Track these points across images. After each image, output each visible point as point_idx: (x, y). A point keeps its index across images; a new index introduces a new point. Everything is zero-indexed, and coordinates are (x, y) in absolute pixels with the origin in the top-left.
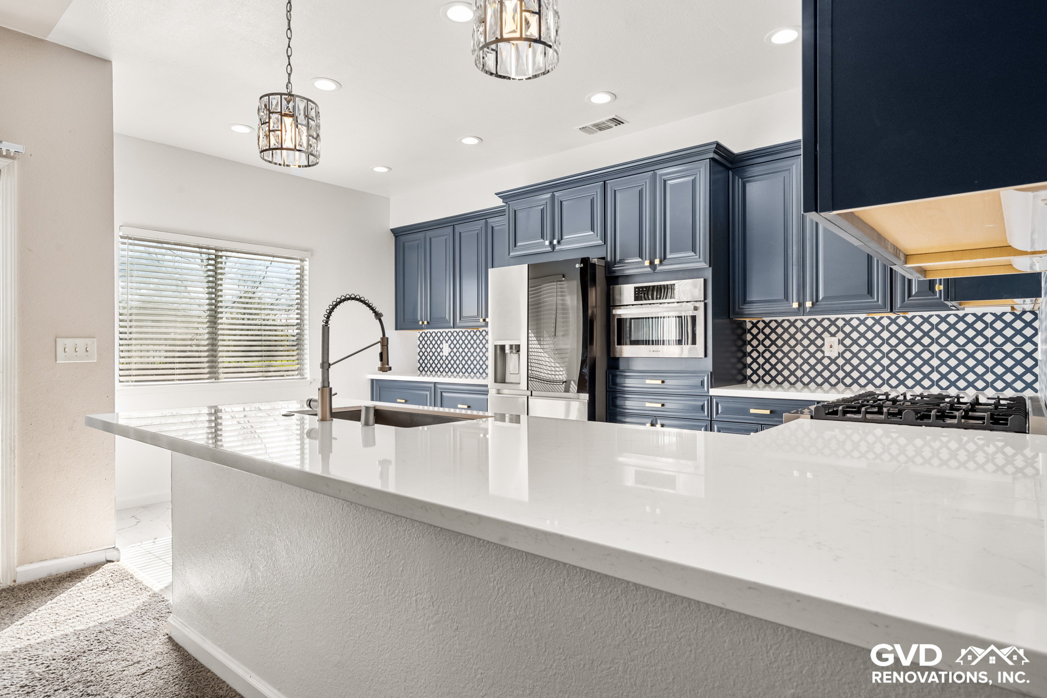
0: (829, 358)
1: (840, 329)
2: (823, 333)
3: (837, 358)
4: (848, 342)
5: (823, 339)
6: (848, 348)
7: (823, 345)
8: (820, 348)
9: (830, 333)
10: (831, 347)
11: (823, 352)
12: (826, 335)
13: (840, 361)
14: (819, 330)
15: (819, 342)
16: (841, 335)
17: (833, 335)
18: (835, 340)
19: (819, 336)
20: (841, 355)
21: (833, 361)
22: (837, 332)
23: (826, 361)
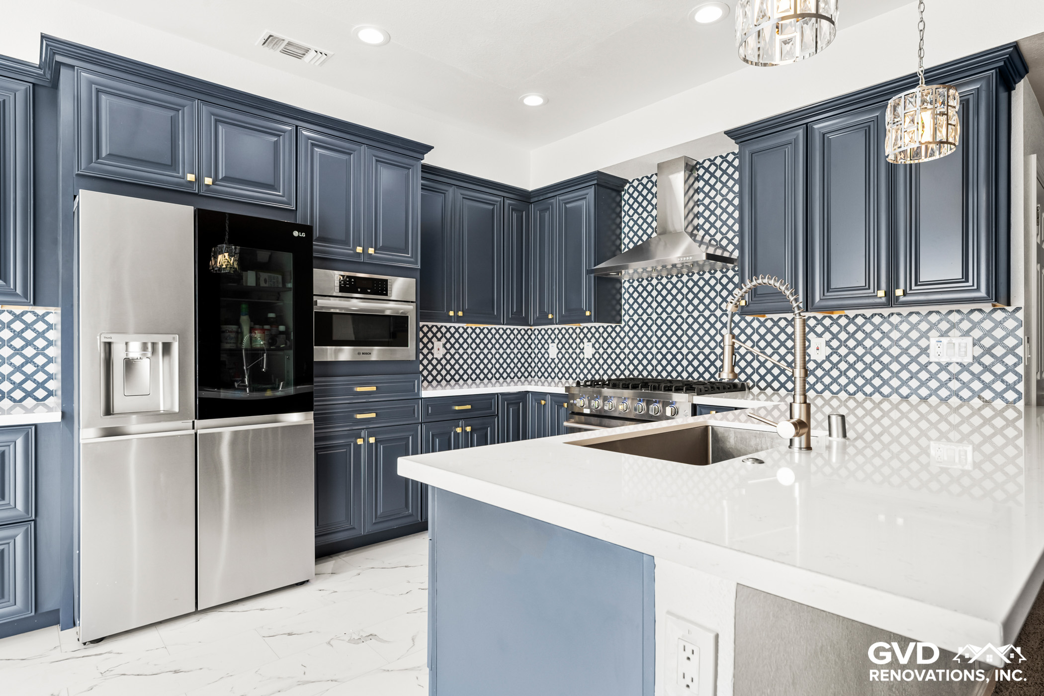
0: (436, 359)
1: (444, 335)
2: (432, 338)
3: (442, 359)
4: (448, 346)
5: (433, 343)
6: (448, 351)
7: (433, 348)
8: (430, 351)
9: (437, 338)
10: (439, 349)
11: (433, 354)
12: (434, 340)
13: (444, 362)
14: (430, 335)
15: (430, 345)
16: (444, 340)
17: (439, 340)
18: (440, 344)
19: (430, 340)
20: (444, 356)
21: (439, 362)
22: (441, 337)
23: (434, 362)
